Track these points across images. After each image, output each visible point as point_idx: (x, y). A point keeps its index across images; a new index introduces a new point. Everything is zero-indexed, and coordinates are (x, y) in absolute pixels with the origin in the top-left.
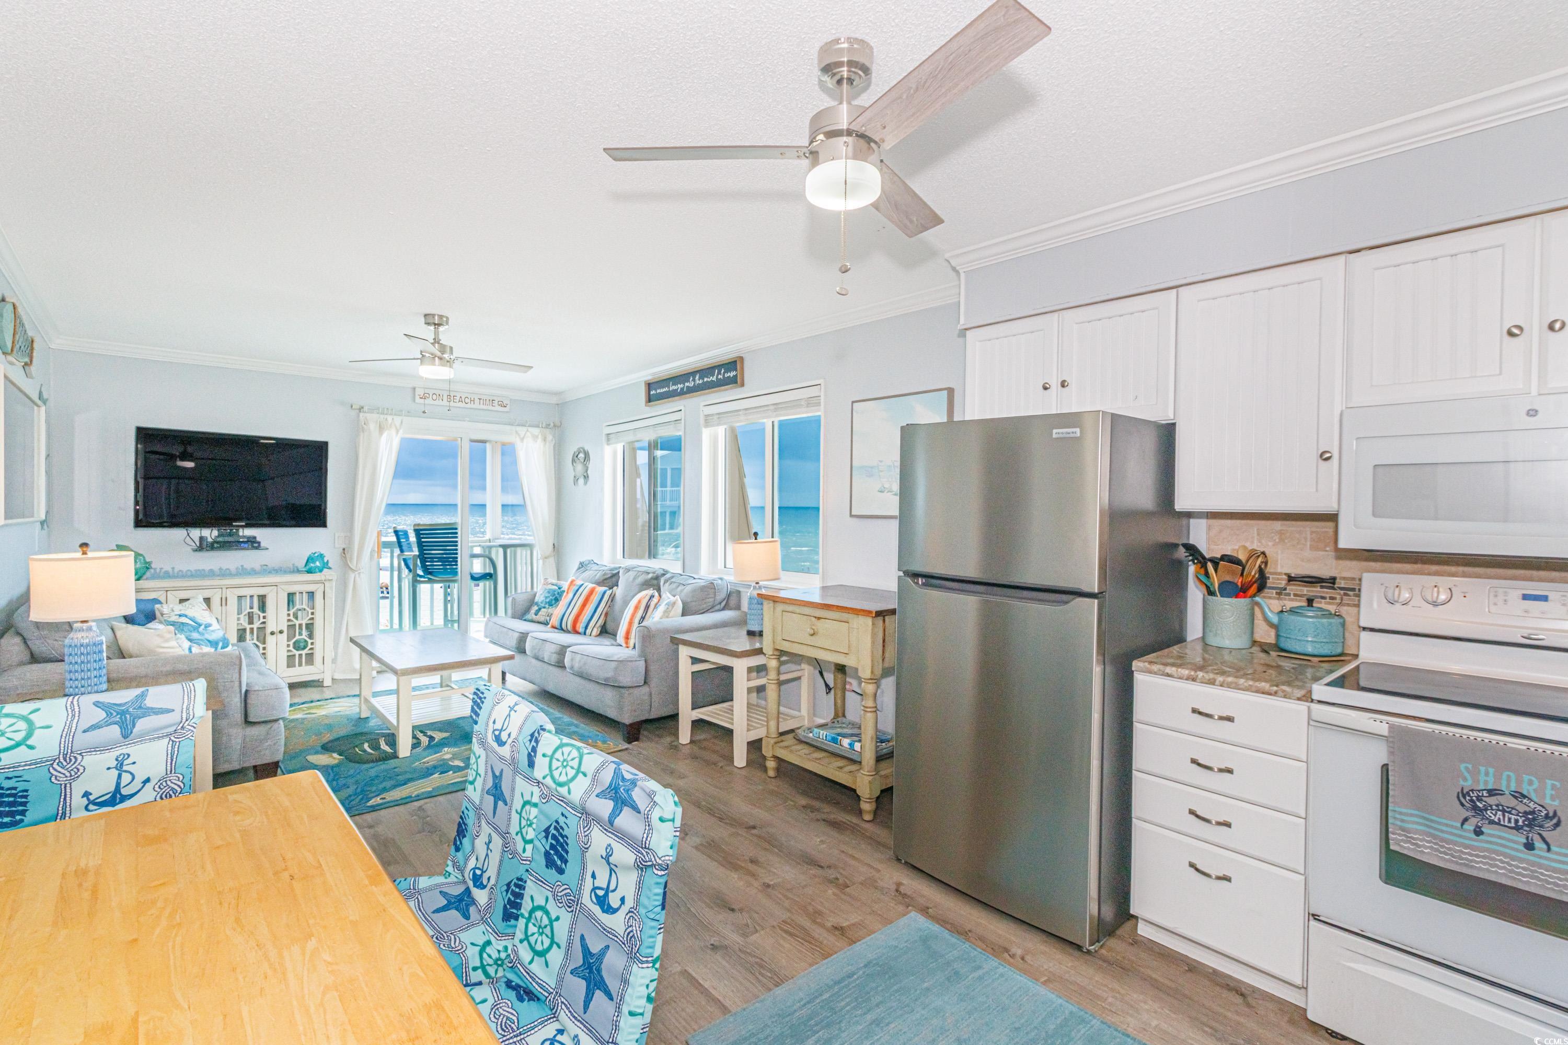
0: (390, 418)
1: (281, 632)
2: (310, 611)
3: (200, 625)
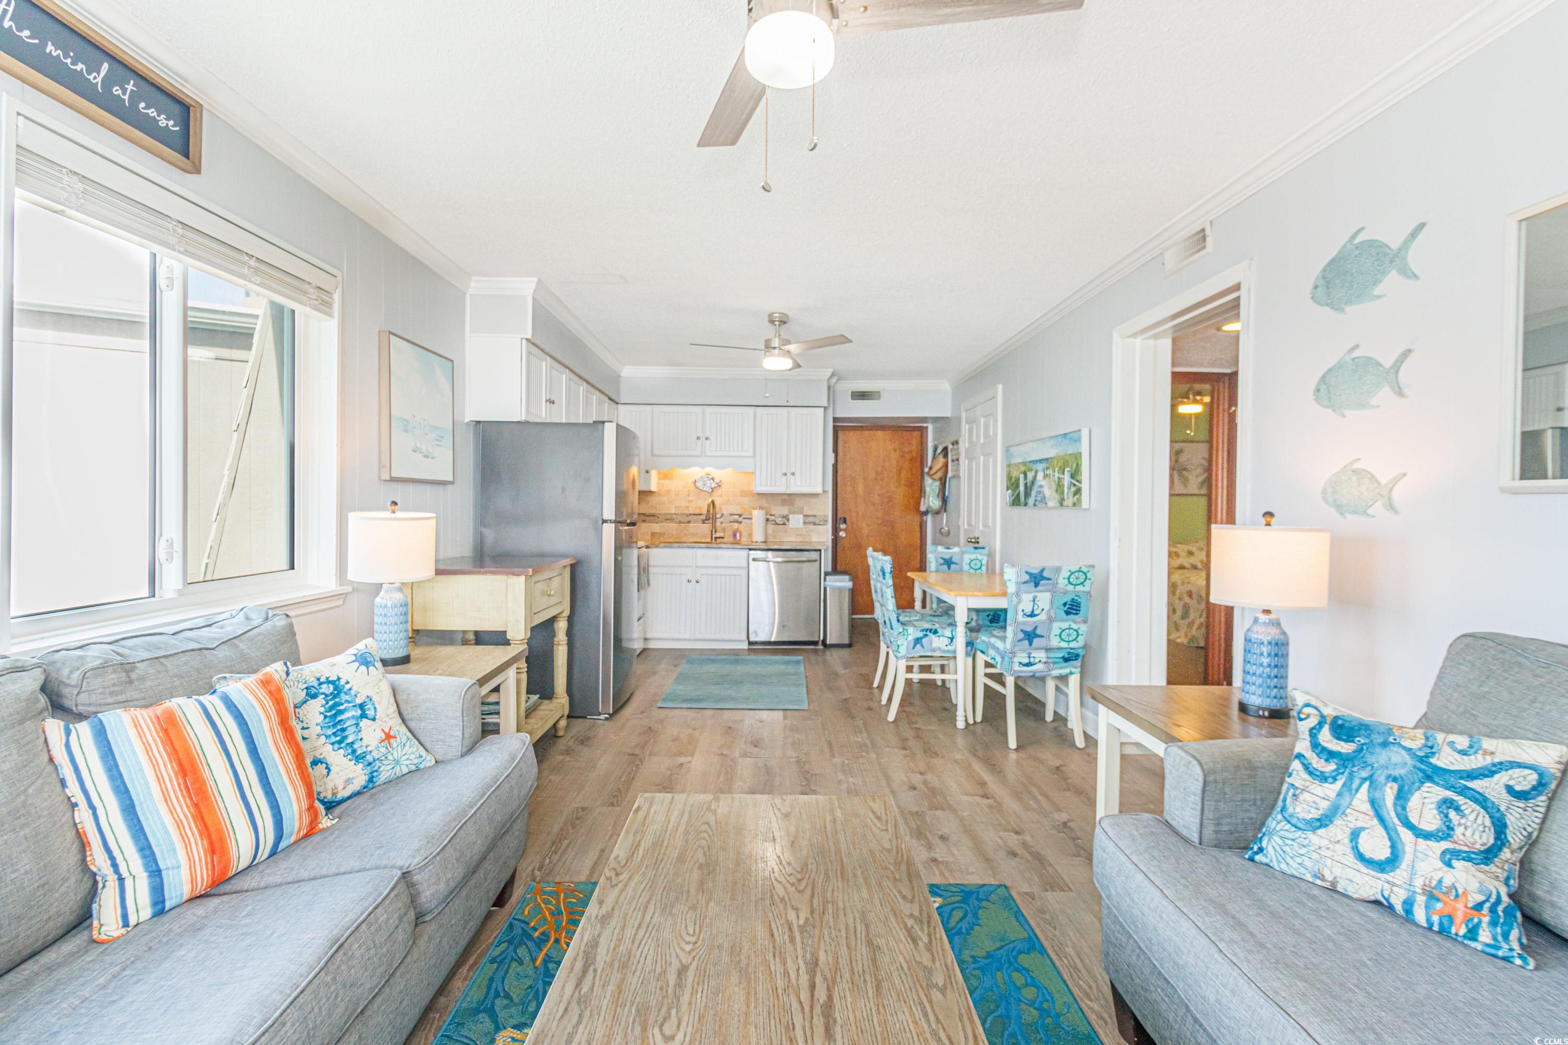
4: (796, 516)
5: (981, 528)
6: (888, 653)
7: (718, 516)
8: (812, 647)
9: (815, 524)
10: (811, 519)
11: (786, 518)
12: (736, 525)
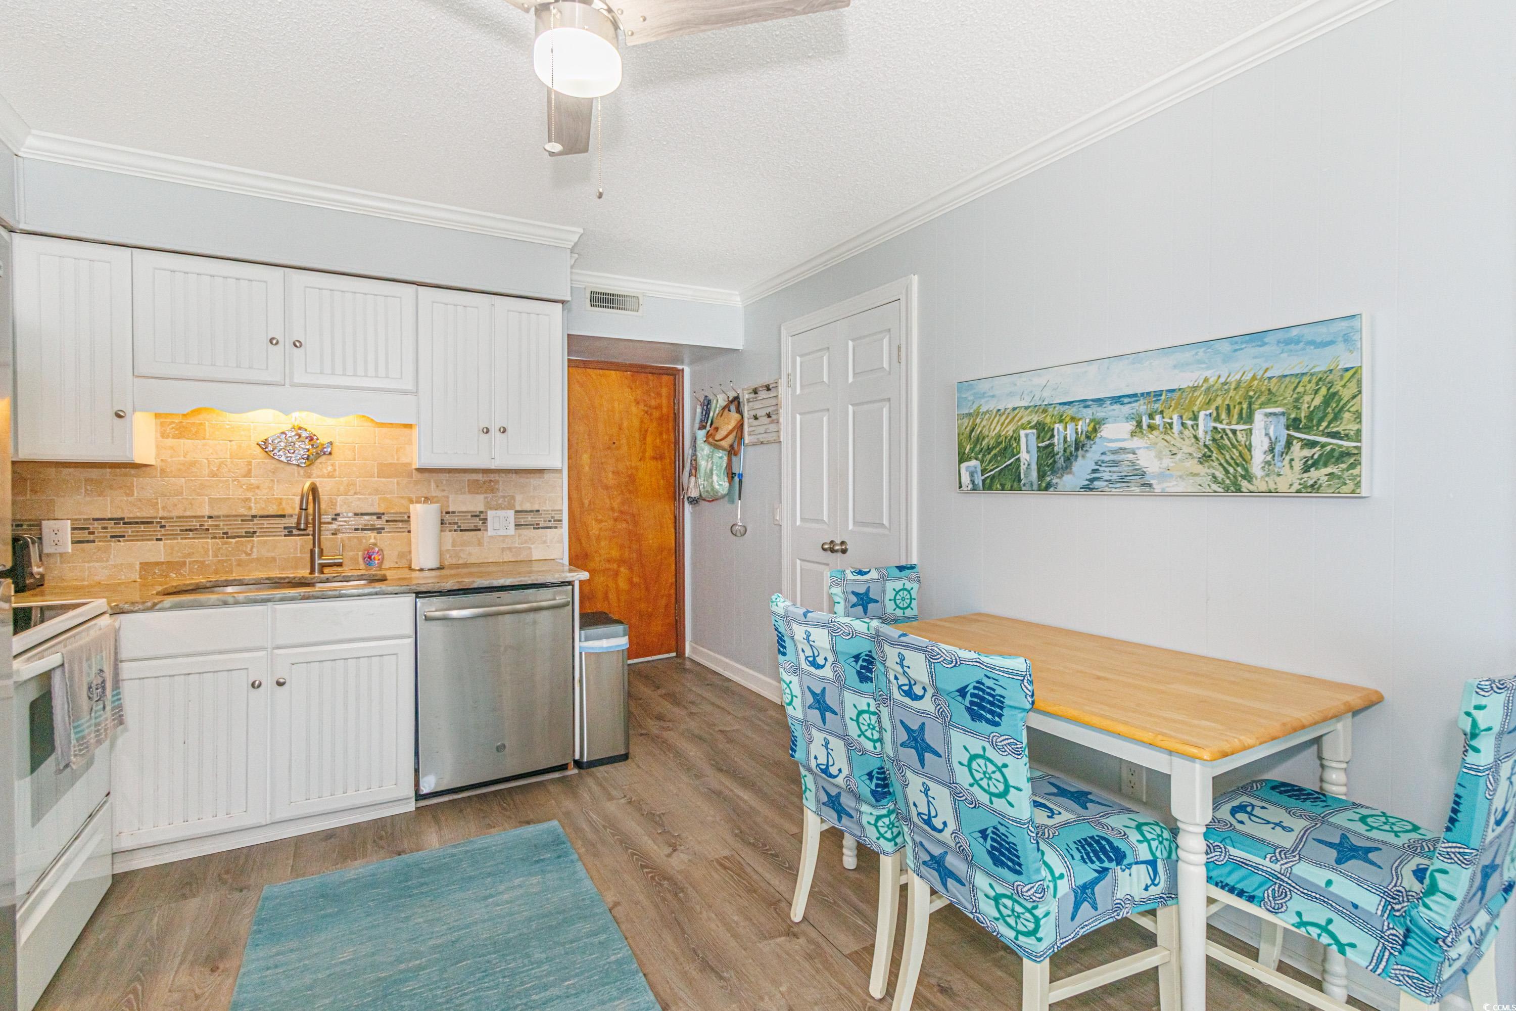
4: (501, 513)
5: (851, 527)
6: (904, 888)
7: (326, 518)
8: (556, 775)
9: (537, 527)
10: (529, 518)
11: (481, 517)
12: (372, 537)
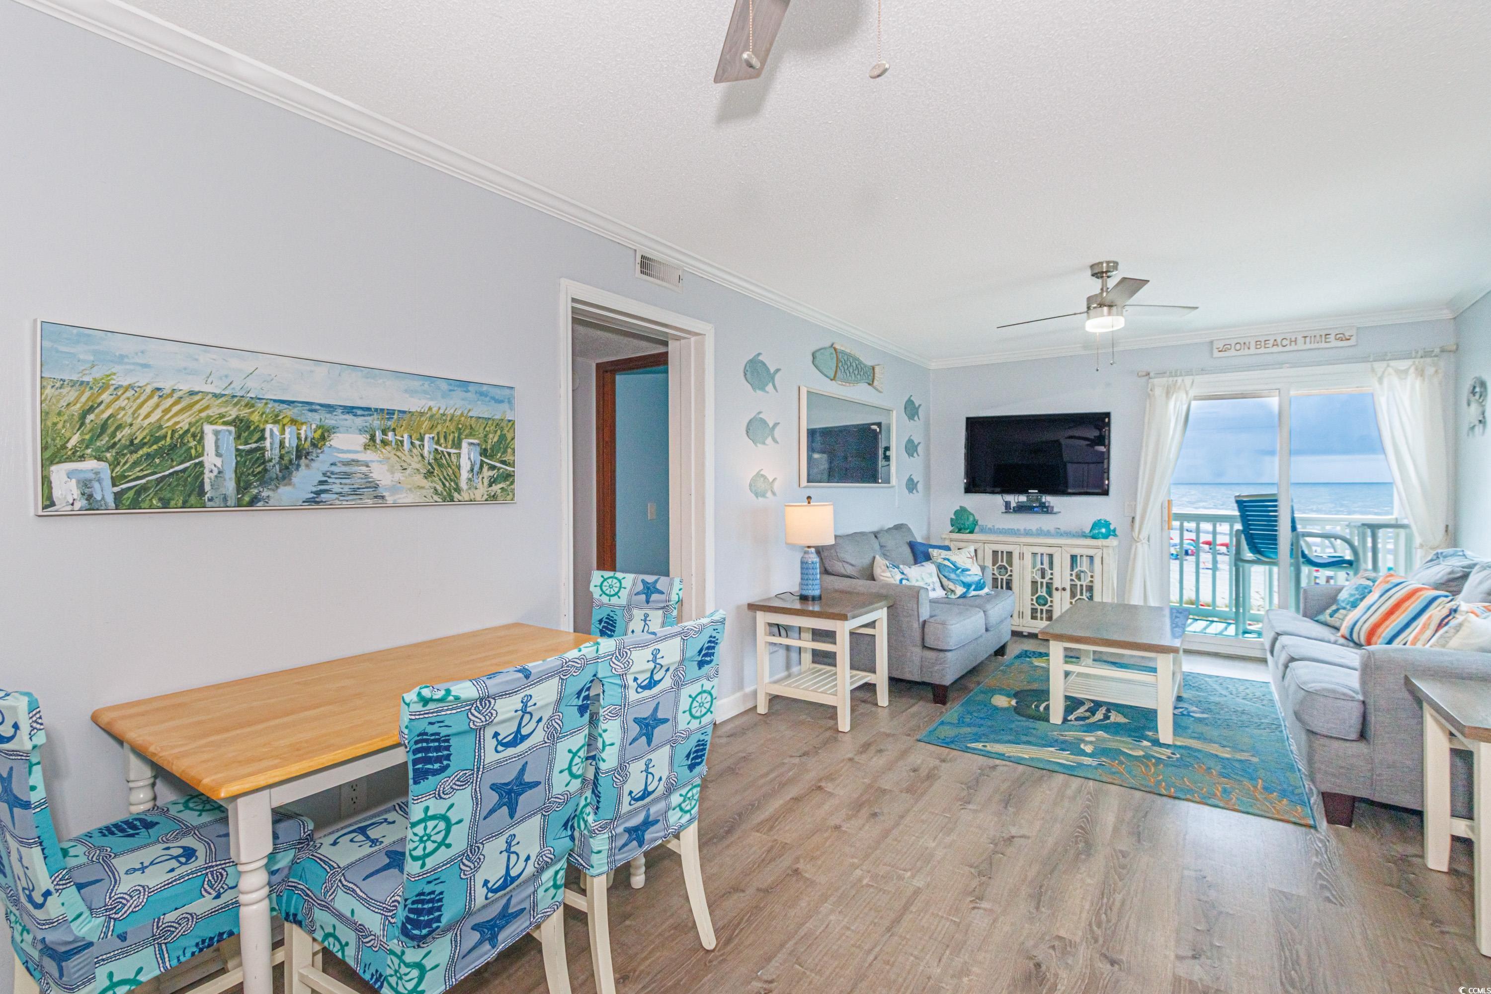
0: (1180, 379)
1: (1064, 589)
2: (1090, 574)
3: (958, 569)
